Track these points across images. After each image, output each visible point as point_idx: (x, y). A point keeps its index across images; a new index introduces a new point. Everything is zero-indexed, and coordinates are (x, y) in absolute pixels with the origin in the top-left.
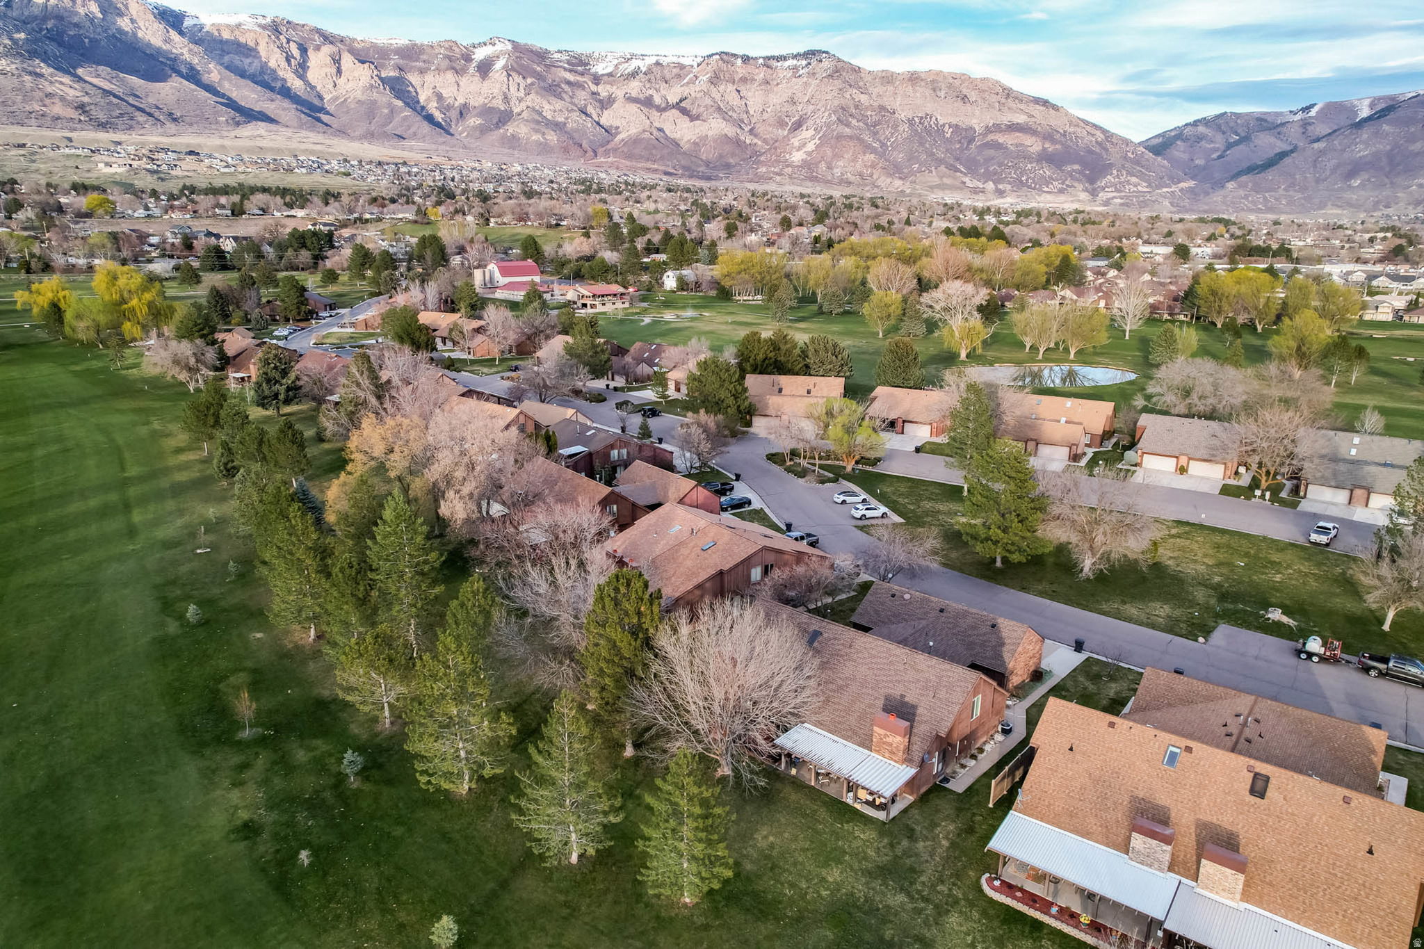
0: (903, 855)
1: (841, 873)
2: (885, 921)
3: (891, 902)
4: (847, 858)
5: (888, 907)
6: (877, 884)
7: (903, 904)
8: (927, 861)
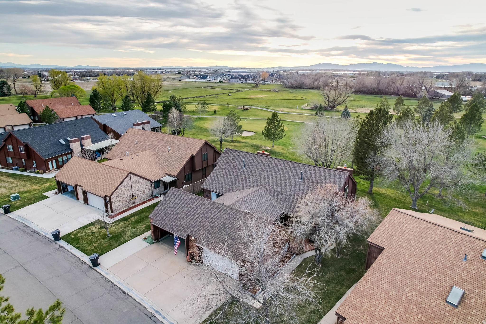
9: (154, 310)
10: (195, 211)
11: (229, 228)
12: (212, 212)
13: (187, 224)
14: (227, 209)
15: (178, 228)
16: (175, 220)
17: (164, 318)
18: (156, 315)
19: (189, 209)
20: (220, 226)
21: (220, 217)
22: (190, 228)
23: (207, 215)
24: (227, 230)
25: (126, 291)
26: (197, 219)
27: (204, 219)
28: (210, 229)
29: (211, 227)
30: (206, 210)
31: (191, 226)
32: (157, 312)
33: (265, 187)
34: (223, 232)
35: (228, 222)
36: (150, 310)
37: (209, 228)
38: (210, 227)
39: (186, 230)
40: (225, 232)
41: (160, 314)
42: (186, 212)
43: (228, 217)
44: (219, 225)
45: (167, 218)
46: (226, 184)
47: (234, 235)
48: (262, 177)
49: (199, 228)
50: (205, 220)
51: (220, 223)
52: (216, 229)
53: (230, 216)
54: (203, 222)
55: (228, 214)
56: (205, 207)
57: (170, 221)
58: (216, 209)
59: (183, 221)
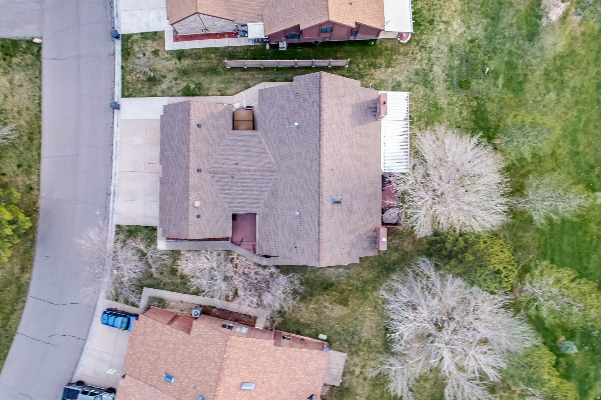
0: (412, 82)
1: (440, 99)
2: (452, 68)
3: (440, 72)
4: (431, 102)
5: (443, 71)
6: (436, 83)
7: (438, 66)
8: (408, 71)
9: (114, 190)
17: (114, 201)
18: (112, 195)
25: (114, 157)
32: (114, 193)
36: (112, 188)
41: (114, 196)
46: (270, 121)
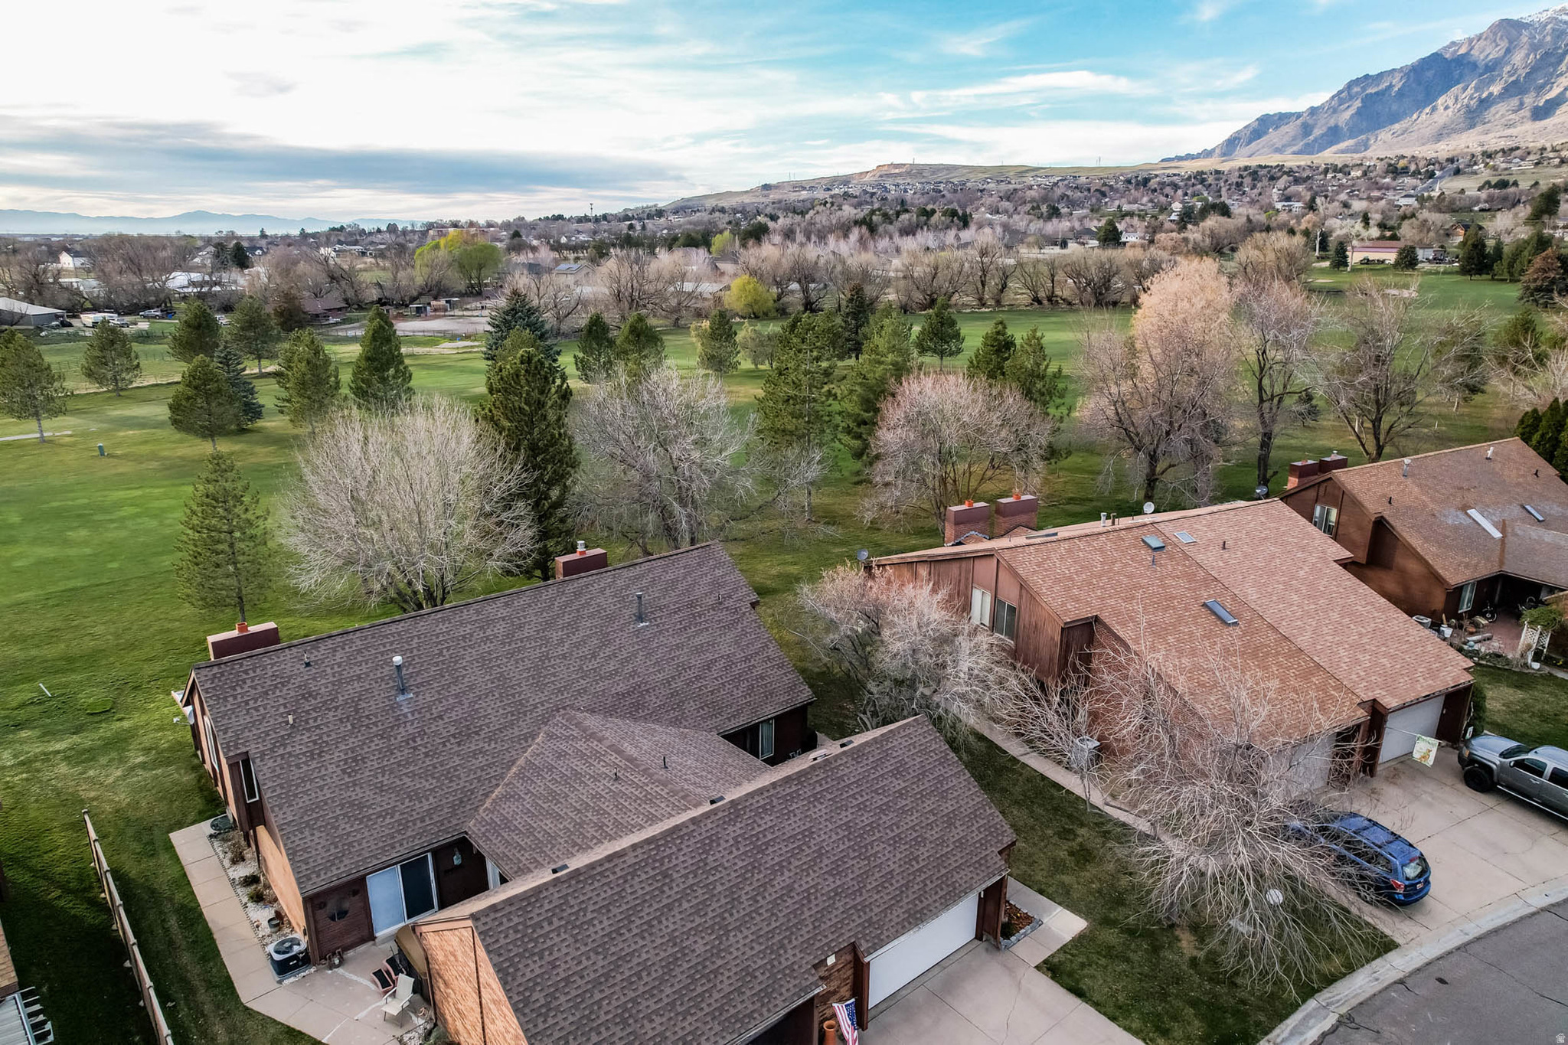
10: (719, 888)
11: (873, 827)
12: (770, 837)
13: (758, 948)
14: (794, 788)
15: (749, 993)
16: (699, 990)
19: (686, 905)
20: (847, 844)
21: (808, 825)
22: (782, 946)
23: (771, 859)
24: (878, 835)
26: (762, 902)
27: (779, 879)
28: (838, 883)
29: (834, 876)
30: (742, 850)
31: (777, 938)
33: (572, 707)
34: (876, 849)
35: (845, 816)
37: (832, 883)
38: (831, 879)
39: (785, 964)
40: (882, 846)
42: (689, 925)
43: (826, 804)
44: (842, 847)
45: (658, 1020)
46: (415, 795)
47: (906, 827)
48: (519, 685)
49: (807, 914)
50: (787, 874)
51: (834, 837)
52: (851, 863)
53: (829, 796)
54: (790, 888)
55: (817, 798)
56: (724, 845)
57: (687, 1013)
58: (768, 818)
59: (729, 957)
